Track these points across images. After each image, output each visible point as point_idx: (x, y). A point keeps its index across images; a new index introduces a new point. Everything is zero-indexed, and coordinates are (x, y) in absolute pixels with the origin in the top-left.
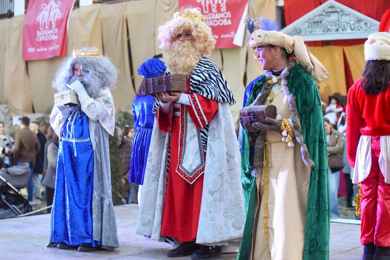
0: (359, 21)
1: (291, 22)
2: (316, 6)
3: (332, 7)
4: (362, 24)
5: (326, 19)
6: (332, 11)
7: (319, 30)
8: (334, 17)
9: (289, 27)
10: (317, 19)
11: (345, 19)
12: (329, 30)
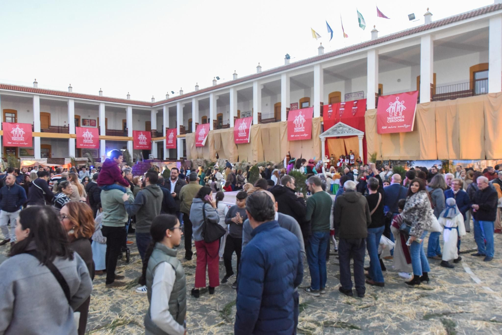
0: (350, 129)
1: (326, 130)
2: (335, 124)
3: (340, 125)
4: (351, 130)
5: (338, 129)
6: (340, 126)
7: (335, 133)
8: (341, 128)
9: (325, 132)
10: (335, 129)
11: (345, 129)
12: (339, 133)
